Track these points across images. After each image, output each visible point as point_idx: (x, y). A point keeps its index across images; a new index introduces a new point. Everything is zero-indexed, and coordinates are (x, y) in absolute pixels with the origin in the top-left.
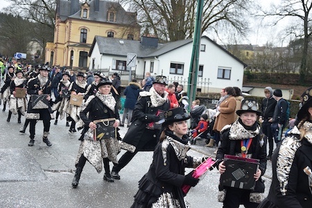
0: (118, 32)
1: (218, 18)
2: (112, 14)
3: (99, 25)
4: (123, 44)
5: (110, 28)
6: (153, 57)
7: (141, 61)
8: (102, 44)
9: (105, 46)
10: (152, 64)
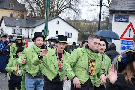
0: (16, 15)
1: (66, 7)
2: (12, 5)
3: (5, 10)
4: (17, 21)
5: (11, 12)
6: (33, 27)
7: (27, 29)
8: (6, 21)
9: (8, 22)
10: (33, 30)
